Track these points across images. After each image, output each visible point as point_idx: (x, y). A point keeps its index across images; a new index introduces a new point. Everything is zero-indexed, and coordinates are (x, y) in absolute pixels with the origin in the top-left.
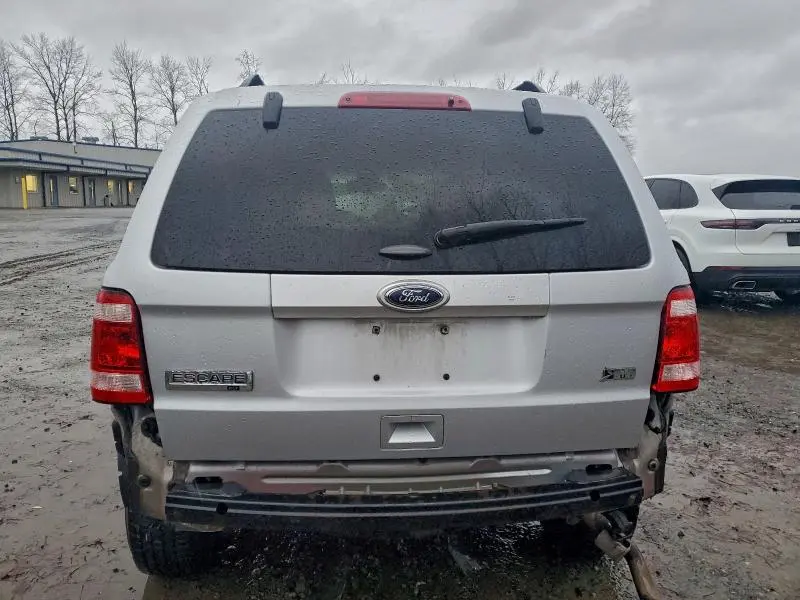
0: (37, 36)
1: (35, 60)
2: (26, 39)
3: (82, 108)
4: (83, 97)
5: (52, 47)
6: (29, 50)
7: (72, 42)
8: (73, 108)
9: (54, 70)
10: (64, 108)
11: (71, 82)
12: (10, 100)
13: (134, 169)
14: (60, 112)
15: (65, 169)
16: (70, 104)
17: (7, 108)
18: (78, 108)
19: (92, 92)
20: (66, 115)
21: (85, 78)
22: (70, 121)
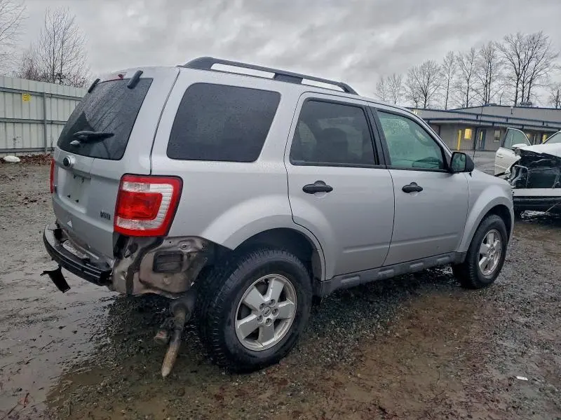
0: (515, 34)
1: (511, 52)
2: (507, 39)
3: (537, 82)
4: (539, 73)
5: (525, 41)
6: (507, 46)
7: (540, 35)
8: (530, 82)
9: (522, 56)
10: (523, 82)
11: (532, 64)
12: (488, 81)
13: (550, 125)
14: (520, 86)
15: (491, 124)
16: (529, 79)
17: (486, 86)
18: (534, 82)
19: (547, 69)
20: (524, 87)
21: (544, 59)
22: (526, 91)
